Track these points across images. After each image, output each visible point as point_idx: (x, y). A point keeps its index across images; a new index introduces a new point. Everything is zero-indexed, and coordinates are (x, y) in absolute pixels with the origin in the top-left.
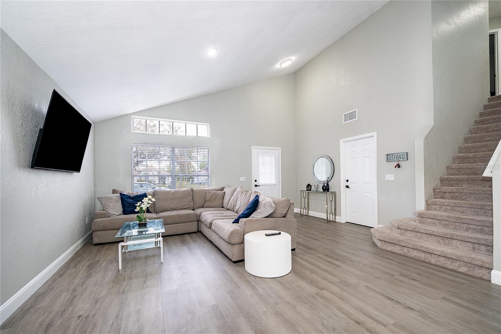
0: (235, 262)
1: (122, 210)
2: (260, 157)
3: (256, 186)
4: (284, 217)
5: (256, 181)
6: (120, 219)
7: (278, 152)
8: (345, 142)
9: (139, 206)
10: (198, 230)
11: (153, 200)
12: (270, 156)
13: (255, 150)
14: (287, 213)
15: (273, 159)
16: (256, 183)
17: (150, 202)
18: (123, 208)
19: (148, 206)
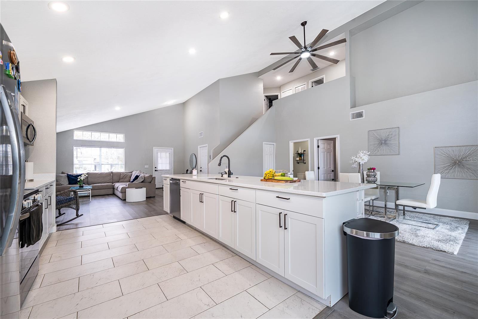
0: (123, 200)
1: (68, 183)
2: (159, 154)
3: (156, 170)
4: (150, 183)
5: (156, 168)
6: (68, 186)
7: (172, 150)
8: (200, 147)
9: (79, 178)
10: (113, 193)
11: (87, 175)
12: (166, 153)
13: (155, 150)
14: (151, 181)
15: (168, 154)
16: (156, 169)
17: (85, 176)
18: (69, 181)
19: (84, 178)
